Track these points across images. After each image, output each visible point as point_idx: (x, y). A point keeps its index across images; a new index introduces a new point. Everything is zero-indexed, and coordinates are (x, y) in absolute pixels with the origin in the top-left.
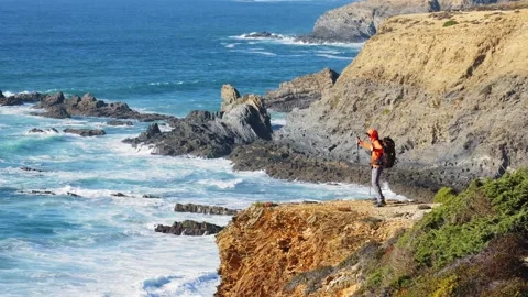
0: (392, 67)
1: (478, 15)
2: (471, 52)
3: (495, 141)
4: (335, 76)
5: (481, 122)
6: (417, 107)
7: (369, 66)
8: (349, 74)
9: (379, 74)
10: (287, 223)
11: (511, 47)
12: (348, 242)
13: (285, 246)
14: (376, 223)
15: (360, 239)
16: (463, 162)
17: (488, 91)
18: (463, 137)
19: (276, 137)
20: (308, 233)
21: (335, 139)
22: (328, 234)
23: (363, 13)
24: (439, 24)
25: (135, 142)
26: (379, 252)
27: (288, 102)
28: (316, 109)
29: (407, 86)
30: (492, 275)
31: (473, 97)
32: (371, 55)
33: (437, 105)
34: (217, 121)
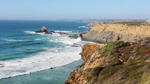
0: (95, 30)
1: (104, 25)
2: (104, 28)
3: (106, 38)
4: (89, 31)
5: (104, 36)
6: (98, 34)
7: (93, 30)
8: (91, 30)
9: (94, 31)
10: (90, 46)
11: (108, 28)
12: (96, 48)
13: (89, 48)
14: (99, 46)
15: (98, 48)
16: (103, 40)
17: (105, 32)
18: (102, 37)
19: (83, 37)
20: (92, 47)
21: (89, 37)
22: (94, 47)
23: (92, 24)
24: (100, 25)
25: (68, 37)
26: (100, 49)
27: (84, 33)
28: (87, 34)
29: (97, 32)
30: (115, 52)
31: (104, 33)
32: (93, 29)
33: (100, 34)
34: (77, 35)
